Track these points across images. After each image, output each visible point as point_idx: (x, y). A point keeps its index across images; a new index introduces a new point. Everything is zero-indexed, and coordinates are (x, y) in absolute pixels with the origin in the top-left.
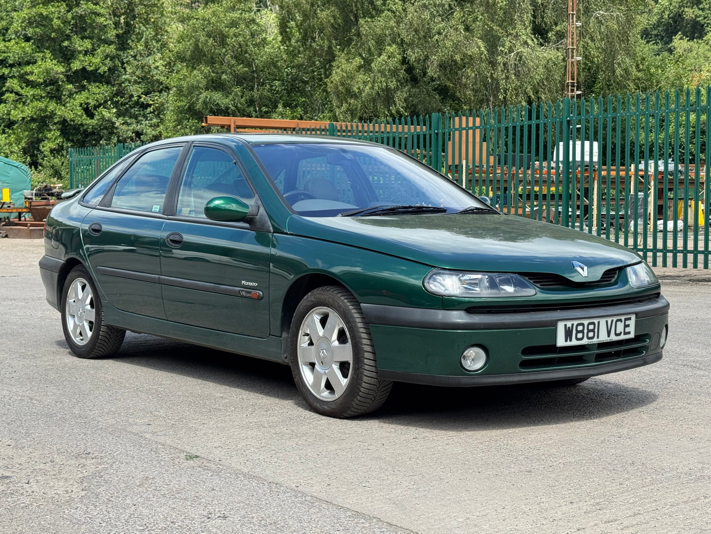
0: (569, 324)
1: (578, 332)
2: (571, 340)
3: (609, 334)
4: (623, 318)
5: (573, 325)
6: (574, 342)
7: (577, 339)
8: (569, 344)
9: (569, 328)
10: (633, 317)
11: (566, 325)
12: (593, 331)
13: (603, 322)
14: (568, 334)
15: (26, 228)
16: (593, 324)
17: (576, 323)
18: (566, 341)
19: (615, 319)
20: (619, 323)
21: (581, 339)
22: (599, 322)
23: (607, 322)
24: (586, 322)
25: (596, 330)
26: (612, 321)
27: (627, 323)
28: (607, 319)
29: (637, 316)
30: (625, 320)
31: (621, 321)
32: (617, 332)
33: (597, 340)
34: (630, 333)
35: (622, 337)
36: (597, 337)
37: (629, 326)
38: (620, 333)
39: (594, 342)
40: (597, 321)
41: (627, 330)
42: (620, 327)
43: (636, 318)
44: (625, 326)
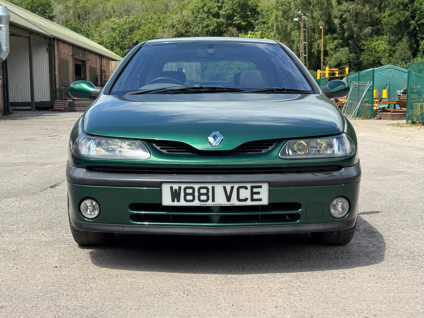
0: (176, 187)
1: (186, 194)
2: (179, 201)
3: (229, 198)
4: (249, 186)
5: (180, 188)
6: (182, 203)
7: (186, 201)
8: (176, 204)
9: (176, 190)
10: (265, 187)
11: (171, 188)
12: (207, 194)
13: (219, 188)
14: (175, 195)
15: (390, 113)
16: (206, 188)
17: (184, 186)
18: (173, 201)
19: (236, 186)
20: (242, 190)
21: (193, 201)
22: (213, 188)
23: (225, 188)
24: (196, 186)
25: (210, 194)
26: (232, 188)
27: (255, 190)
28: (224, 185)
29: (271, 185)
30: (252, 188)
31: (246, 188)
32: (241, 198)
33: (213, 203)
34: (260, 200)
35: (249, 203)
36: (213, 200)
37: (258, 193)
38: (246, 200)
39: (209, 204)
40: (210, 186)
41: (256, 197)
42: (245, 194)
43: (269, 186)
44: (253, 193)
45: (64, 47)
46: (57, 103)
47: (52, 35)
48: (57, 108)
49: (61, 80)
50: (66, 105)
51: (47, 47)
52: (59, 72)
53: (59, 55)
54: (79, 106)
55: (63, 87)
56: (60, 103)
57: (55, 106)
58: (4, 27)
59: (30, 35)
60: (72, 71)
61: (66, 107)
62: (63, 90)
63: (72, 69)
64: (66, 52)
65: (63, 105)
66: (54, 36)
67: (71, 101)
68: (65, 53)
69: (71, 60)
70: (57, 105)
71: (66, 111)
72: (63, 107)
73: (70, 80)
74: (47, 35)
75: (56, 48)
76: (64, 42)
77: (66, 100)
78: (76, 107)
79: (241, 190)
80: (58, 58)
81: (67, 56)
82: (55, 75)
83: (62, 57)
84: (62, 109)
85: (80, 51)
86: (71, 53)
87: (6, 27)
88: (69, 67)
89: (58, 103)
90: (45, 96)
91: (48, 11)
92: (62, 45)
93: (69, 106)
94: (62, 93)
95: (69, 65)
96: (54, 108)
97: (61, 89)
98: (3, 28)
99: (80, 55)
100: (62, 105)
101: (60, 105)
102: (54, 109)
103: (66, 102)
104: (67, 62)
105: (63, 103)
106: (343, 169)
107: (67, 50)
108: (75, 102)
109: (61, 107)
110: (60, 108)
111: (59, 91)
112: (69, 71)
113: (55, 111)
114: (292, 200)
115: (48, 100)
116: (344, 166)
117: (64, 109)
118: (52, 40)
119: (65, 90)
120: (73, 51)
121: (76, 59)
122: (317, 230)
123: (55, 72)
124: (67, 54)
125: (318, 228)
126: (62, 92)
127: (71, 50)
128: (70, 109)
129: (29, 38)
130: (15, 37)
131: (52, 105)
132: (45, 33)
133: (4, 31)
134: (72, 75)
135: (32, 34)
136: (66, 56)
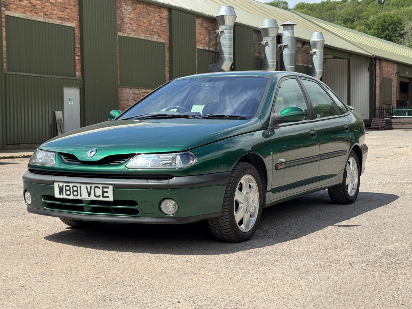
0: (61, 185)
1: (66, 190)
2: (63, 195)
3: (89, 195)
4: (101, 186)
5: (63, 185)
6: (65, 197)
7: (67, 195)
8: (61, 197)
9: (61, 187)
10: (111, 188)
11: (59, 185)
12: (77, 191)
13: (83, 187)
14: (61, 190)
16: (76, 187)
17: (65, 184)
18: (60, 195)
19: (93, 186)
21: (70, 195)
22: (80, 187)
23: (86, 187)
24: (71, 185)
25: (79, 191)
26: (91, 187)
27: (105, 190)
28: (86, 185)
29: (115, 186)
30: (103, 188)
31: (99, 188)
32: (96, 195)
33: (81, 197)
34: (108, 197)
35: (101, 199)
36: (81, 196)
37: (107, 192)
38: (99, 196)
39: (79, 198)
40: (78, 185)
41: (105, 194)
42: (99, 192)
43: (114, 188)
44: (103, 192)
45: (387, 66)
46: (374, 122)
47: (373, 55)
48: (374, 126)
49: (381, 98)
50: (383, 123)
51: (368, 67)
52: (380, 91)
53: (381, 74)
54: (398, 124)
55: (384, 106)
56: (378, 121)
57: (372, 124)
58: (318, 51)
59: (350, 56)
60: (395, 89)
61: (383, 125)
62: (384, 109)
63: (396, 87)
64: (390, 71)
65: (380, 123)
66: (376, 56)
67: (389, 119)
68: (388, 71)
69: (396, 78)
70: (374, 123)
71: (383, 129)
72: (380, 125)
73: (392, 98)
74: (368, 55)
75: (378, 67)
76: (387, 61)
77: (383, 118)
78: (392, 125)
79: (96, 189)
80: (380, 77)
81: (391, 74)
82: (375, 93)
83: (385, 76)
84: (379, 127)
85: (407, 69)
86: (396, 71)
87: (320, 52)
88: (393, 85)
89: (376, 121)
90: (364, 114)
91: (398, 29)
92: (384, 65)
93: (386, 124)
94: (382, 112)
95: (393, 83)
96: (371, 126)
97: (382, 107)
98: (317, 53)
99: (407, 73)
100: (378, 123)
101: (377, 123)
102: (371, 128)
103: (383, 120)
104: (390, 80)
105: (380, 121)
106: (174, 178)
107: (391, 68)
108: (392, 120)
109: (378, 125)
110: (376, 127)
111: (378, 109)
112: (392, 89)
113: (371, 129)
114: (130, 198)
115: (367, 119)
116: (174, 176)
117: (380, 127)
118: (373, 59)
119: (386, 108)
120: (398, 69)
121: (401, 77)
122: (150, 222)
123: (375, 90)
124: (390, 72)
125: (152, 221)
126: (382, 110)
127: (396, 68)
128: (387, 127)
129: (349, 60)
130: (337, 59)
131: (370, 124)
132: (366, 53)
133: (318, 55)
134: (395, 94)
135: (351, 55)
136: (389, 74)
